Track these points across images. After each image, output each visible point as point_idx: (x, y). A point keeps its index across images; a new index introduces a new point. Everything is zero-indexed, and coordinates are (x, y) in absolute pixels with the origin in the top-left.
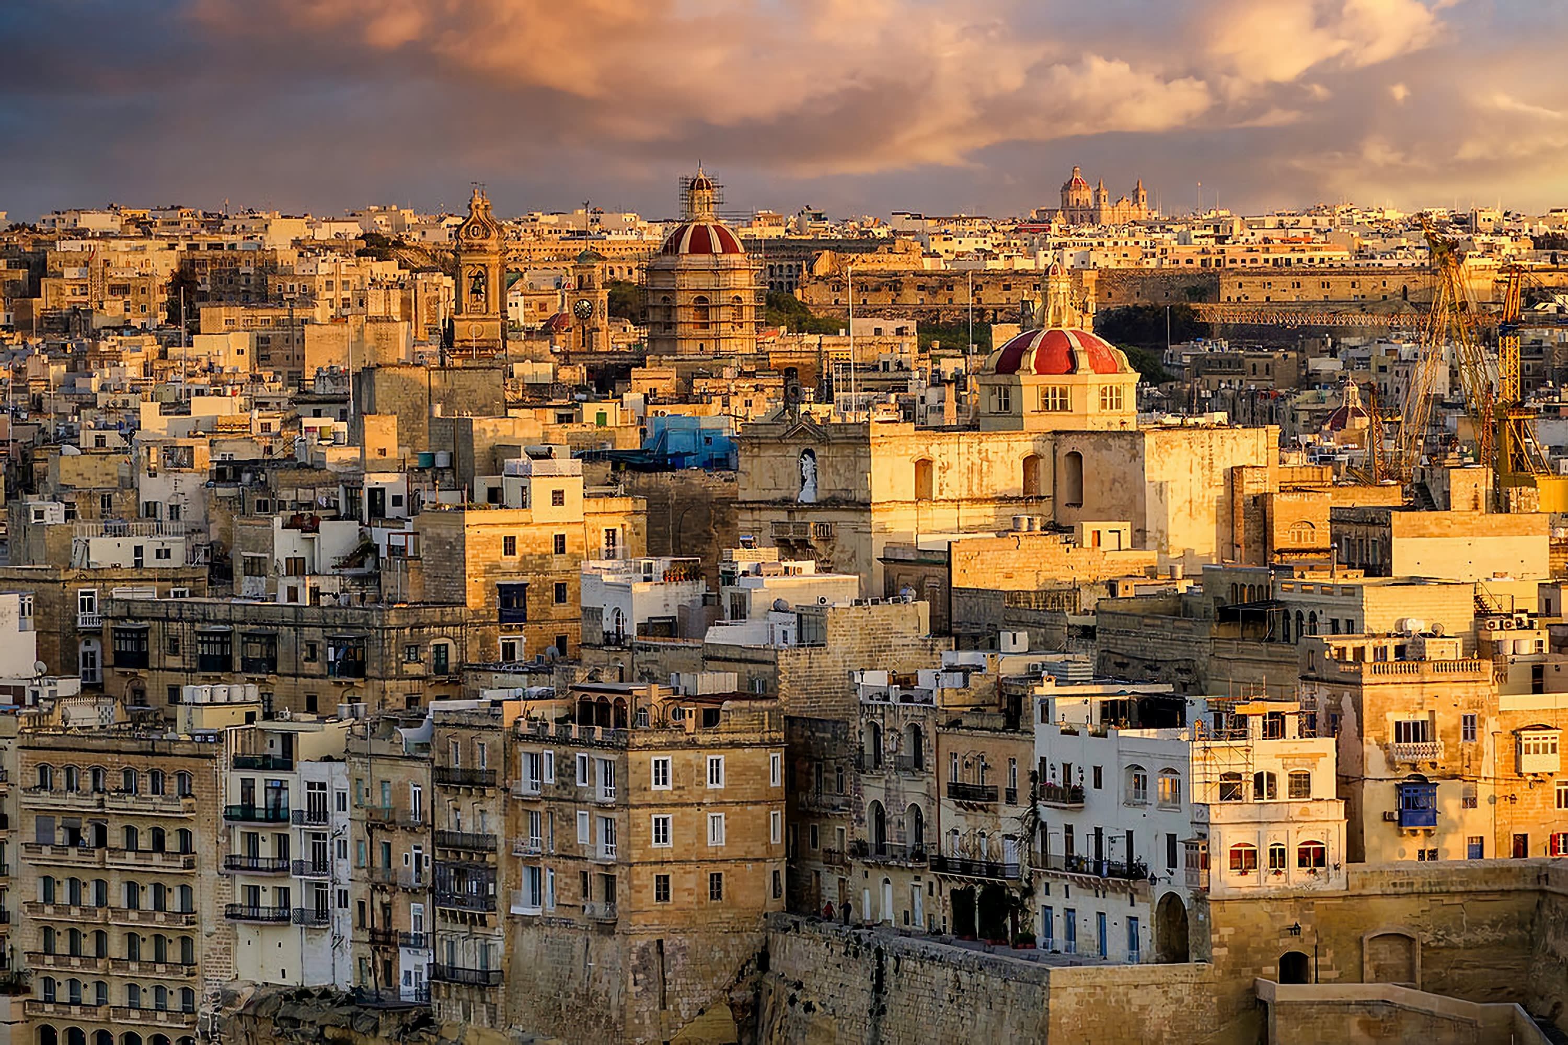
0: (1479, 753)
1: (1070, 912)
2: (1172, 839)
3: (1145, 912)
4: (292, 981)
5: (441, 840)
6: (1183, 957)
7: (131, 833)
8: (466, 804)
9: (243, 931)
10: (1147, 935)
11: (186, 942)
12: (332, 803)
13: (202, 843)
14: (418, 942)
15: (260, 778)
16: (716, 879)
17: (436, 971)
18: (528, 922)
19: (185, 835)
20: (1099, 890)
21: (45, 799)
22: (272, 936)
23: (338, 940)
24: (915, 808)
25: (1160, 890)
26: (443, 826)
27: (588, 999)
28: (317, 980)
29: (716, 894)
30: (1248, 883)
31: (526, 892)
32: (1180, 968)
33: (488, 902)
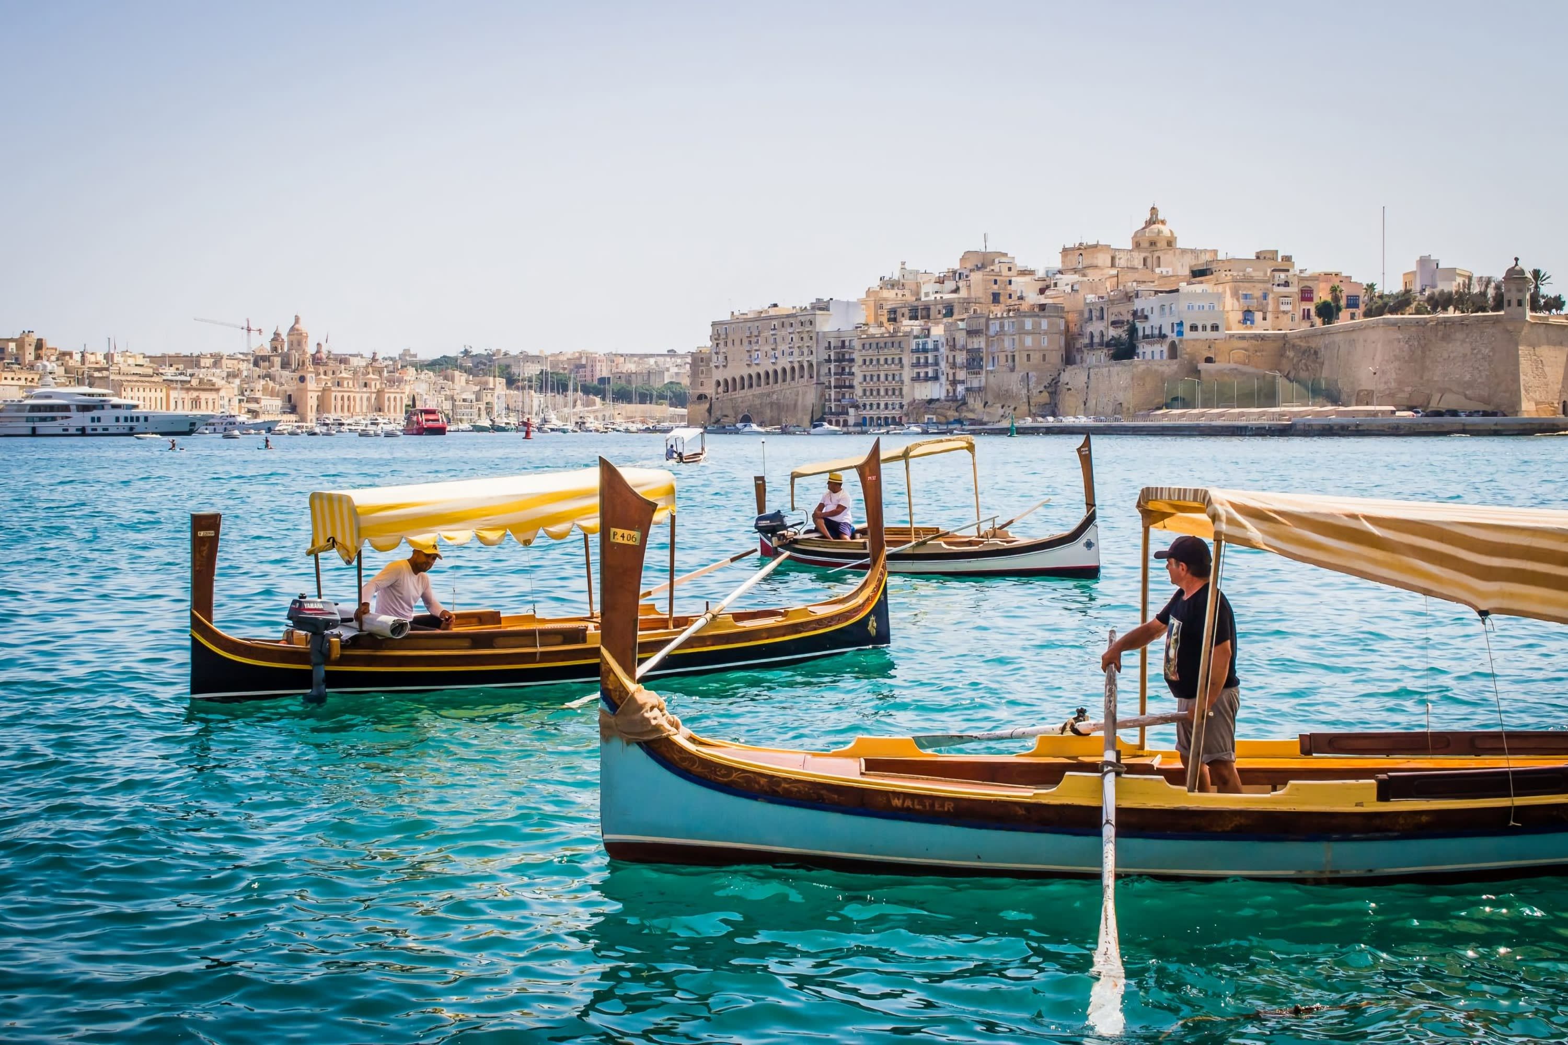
0: (1267, 304)
1: (1144, 353)
2: (1173, 324)
3: (1165, 348)
4: (929, 398)
5: (968, 351)
6: (1176, 357)
7: (886, 359)
8: (975, 340)
9: (917, 385)
10: (1165, 355)
11: (901, 389)
12: (940, 346)
13: (906, 361)
14: (963, 382)
15: (920, 341)
16: (1044, 356)
17: (967, 389)
18: (992, 372)
19: (900, 359)
20: (1151, 344)
21: (864, 352)
22: (925, 384)
23: (941, 385)
24: (1102, 332)
25: (1169, 340)
26: (969, 347)
27: (1007, 391)
28: (935, 397)
29: (1044, 359)
30: (1194, 335)
31: (991, 363)
32: (1175, 361)
33: (981, 367)
